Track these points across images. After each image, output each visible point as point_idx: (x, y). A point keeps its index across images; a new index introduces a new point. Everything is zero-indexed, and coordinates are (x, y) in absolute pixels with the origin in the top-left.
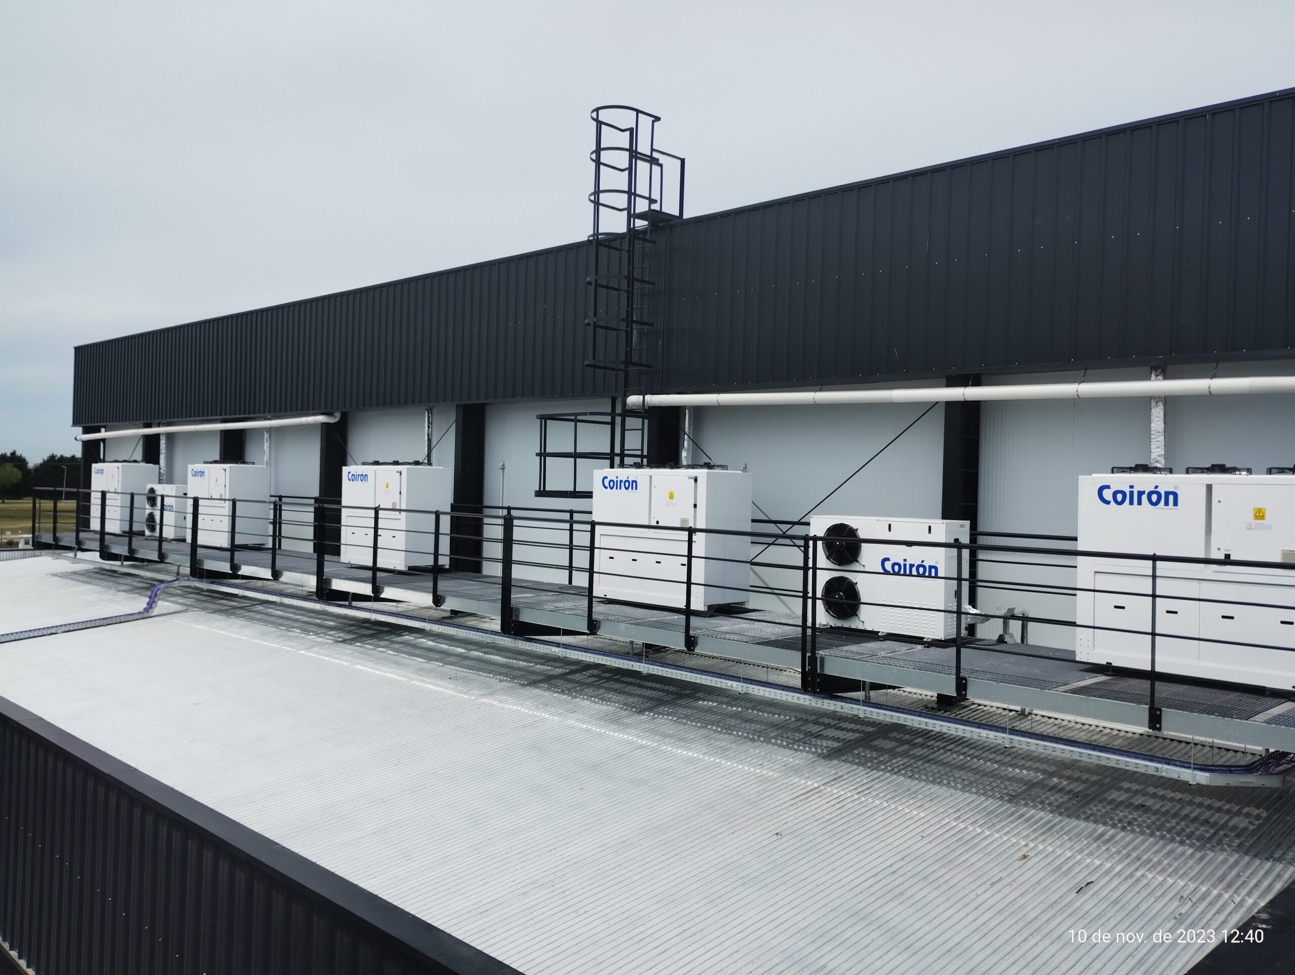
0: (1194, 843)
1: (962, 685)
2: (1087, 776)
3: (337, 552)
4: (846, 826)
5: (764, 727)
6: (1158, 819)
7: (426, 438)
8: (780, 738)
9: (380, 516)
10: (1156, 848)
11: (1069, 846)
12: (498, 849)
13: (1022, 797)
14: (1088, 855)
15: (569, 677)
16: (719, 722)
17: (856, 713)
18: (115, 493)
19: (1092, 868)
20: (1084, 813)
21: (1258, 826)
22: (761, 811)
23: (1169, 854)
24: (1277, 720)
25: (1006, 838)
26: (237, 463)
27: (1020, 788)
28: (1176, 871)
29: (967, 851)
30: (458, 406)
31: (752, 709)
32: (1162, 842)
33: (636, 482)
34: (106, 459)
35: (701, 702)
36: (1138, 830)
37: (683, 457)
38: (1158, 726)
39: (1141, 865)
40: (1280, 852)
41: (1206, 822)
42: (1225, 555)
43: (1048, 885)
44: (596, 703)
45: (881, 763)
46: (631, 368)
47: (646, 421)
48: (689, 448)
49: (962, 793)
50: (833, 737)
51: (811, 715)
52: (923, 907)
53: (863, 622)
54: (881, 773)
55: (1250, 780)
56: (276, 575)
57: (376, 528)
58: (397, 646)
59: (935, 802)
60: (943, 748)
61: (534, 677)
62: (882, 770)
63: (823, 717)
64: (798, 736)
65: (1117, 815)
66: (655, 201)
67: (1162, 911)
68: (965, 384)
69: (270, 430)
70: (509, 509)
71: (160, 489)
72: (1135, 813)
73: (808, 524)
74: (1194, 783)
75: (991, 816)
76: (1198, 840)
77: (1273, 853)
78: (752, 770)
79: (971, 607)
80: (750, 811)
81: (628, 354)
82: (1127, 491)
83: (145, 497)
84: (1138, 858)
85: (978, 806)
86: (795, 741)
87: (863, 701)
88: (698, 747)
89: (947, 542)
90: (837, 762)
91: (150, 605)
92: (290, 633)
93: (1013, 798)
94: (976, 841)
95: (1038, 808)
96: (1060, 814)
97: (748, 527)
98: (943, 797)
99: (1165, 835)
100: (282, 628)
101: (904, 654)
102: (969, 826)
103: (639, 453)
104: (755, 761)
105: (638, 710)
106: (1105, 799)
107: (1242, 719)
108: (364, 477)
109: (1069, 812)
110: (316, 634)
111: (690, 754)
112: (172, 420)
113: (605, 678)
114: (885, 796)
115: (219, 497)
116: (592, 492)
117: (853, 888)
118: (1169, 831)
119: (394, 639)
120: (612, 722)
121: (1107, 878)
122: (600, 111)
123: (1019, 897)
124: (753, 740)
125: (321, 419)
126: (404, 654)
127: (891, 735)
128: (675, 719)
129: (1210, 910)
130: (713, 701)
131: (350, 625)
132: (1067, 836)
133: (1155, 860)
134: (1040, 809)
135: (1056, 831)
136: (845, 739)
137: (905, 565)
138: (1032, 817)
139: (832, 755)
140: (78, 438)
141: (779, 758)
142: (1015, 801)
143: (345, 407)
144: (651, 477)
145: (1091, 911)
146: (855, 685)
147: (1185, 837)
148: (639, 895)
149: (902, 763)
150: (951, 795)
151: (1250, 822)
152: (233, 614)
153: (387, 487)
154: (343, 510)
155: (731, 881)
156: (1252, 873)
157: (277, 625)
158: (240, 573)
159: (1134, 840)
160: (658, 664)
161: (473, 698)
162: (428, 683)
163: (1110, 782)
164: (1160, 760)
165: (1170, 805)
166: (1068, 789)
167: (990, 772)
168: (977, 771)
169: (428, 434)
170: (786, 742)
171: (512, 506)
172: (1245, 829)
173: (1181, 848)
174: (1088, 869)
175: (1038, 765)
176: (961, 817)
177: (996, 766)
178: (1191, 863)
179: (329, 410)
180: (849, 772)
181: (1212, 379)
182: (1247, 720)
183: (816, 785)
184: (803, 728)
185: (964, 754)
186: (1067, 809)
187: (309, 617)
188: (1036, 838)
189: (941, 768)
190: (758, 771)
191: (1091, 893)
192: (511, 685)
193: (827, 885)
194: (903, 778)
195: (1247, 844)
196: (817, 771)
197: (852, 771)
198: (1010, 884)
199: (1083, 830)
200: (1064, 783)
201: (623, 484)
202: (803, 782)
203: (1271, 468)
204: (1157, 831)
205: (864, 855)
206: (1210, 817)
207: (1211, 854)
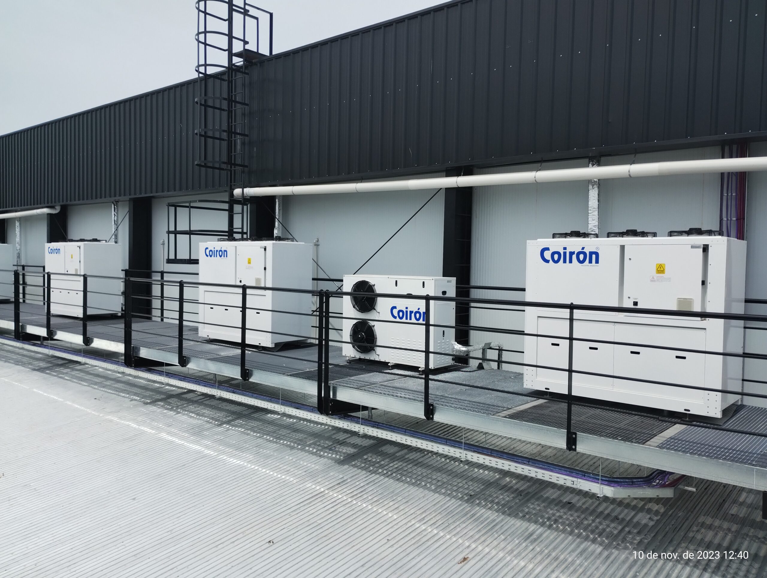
0: (604, 541)
1: (429, 410)
6: (578, 517)
7: (113, 223)
8: (313, 446)
10: (573, 546)
11: (503, 546)
13: (478, 497)
14: (516, 556)
16: (273, 433)
19: (517, 569)
20: (522, 511)
21: (656, 523)
23: (582, 553)
24: (666, 444)
25: (455, 539)
27: (479, 488)
29: (419, 555)
30: (130, 200)
32: (578, 540)
33: (226, 251)
35: (269, 415)
36: (561, 527)
37: (275, 232)
38: (574, 447)
39: (557, 566)
41: (616, 518)
42: (634, 302)
45: (382, 467)
46: (236, 168)
47: (245, 207)
49: (433, 494)
53: (378, 355)
55: (646, 492)
59: (410, 503)
65: (547, 513)
66: (250, 44)
68: (458, 175)
69: (20, 219)
72: (562, 511)
76: (607, 538)
82: (562, 252)
84: (556, 558)
85: (441, 507)
86: (323, 448)
89: (436, 295)
90: (348, 467)
93: (471, 498)
94: (430, 543)
95: (487, 507)
96: (503, 513)
98: (418, 498)
99: (581, 533)
102: (429, 528)
103: (240, 230)
104: (285, 467)
105: (219, 423)
106: (542, 496)
108: (58, 251)
109: (511, 510)
111: (239, 462)
114: (372, 499)
118: (585, 529)
120: (194, 434)
124: (292, 448)
125: (46, 211)
128: (243, 430)
132: (503, 536)
133: (570, 559)
135: (495, 531)
136: (361, 445)
137: (407, 312)
138: (481, 516)
139: (348, 460)
141: (305, 464)
142: (472, 500)
143: (61, 202)
144: (236, 247)
147: (597, 535)
149: (396, 466)
151: (650, 518)
156: (646, 574)
159: (556, 539)
162: (77, 403)
164: (577, 472)
166: (515, 487)
167: (461, 472)
169: (115, 220)
170: (317, 449)
172: (646, 525)
173: (593, 547)
176: (426, 518)
177: (467, 467)
178: (598, 562)
179: (50, 204)
180: (353, 476)
181: (631, 165)
182: (643, 444)
183: (323, 490)
186: (510, 508)
188: (479, 538)
190: (283, 477)
194: (393, 481)
195: (647, 540)
196: (328, 476)
197: (356, 475)
199: (517, 529)
200: (514, 482)
202: (314, 486)
203: (671, 232)
204: (576, 529)
205: (335, 561)
206: (620, 514)
207: (616, 552)
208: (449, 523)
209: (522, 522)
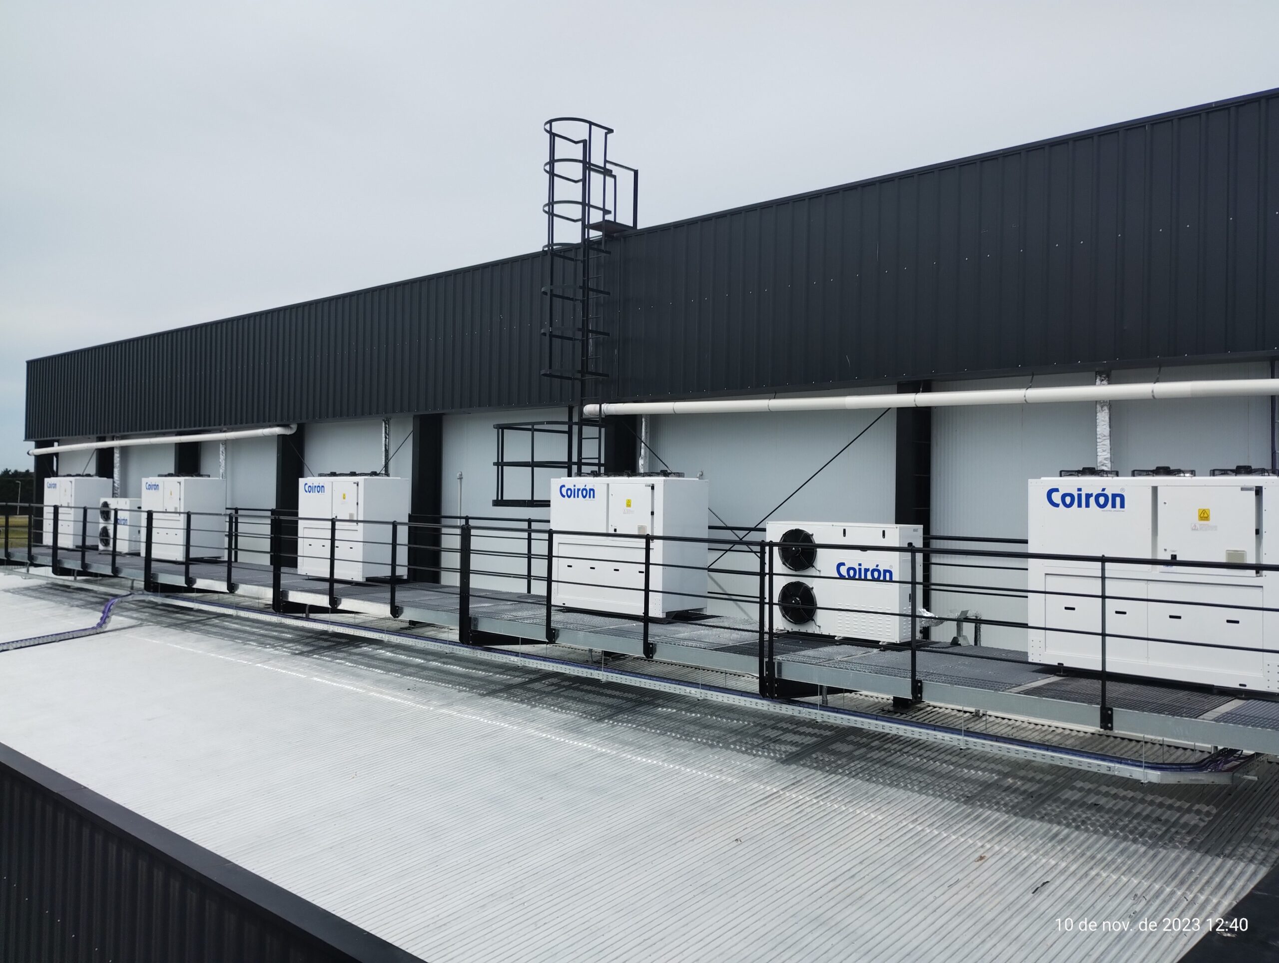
0: (1147, 841)
1: (917, 688)
2: (1041, 776)
3: (294, 564)
4: (805, 830)
5: (723, 733)
6: (1111, 818)
7: (384, 449)
8: (738, 743)
9: (337, 527)
10: (1110, 846)
11: (1024, 846)
12: (457, 861)
13: (978, 798)
14: (1044, 855)
15: (528, 686)
16: (679, 728)
17: (814, 718)
18: (68, 507)
19: (1048, 868)
20: (1039, 813)
21: (1208, 823)
22: (720, 818)
23: (1122, 852)
24: (1225, 718)
25: (962, 840)
26: (192, 476)
27: (976, 789)
28: (1129, 869)
29: (924, 853)
30: (415, 417)
31: (711, 715)
32: (1115, 840)
33: (593, 490)
34: (59, 474)
35: (660, 709)
36: (1091, 829)
37: (640, 464)
38: (1109, 725)
39: (1095, 864)
40: (1230, 848)
41: (1158, 819)
42: (1172, 555)
43: (1005, 886)
44: (555, 711)
45: (839, 766)
46: (588, 377)
47: (603, 430)
48: (645, 456)
49: (918, 795)
50: (792, 741)
51: (769, 720)
52: (882, 911)
53: (819, 627)
54: (840, 777)
55: (1200, 778)
56: (232, 588)
57: (333, 540)
58: (355, 658)
59: (892, 805)
60: (900, 750)
61: (493, 687)
62: (840, 774)
63: (781, 721)
64: (756, 741)
65: (1071, 814)
66: (609, 212)
67: (1117, 909)
68: (916, 391)
69: (225, 442)
70: (467, 519)
71: (114, 503)
72: (1088, 812)
73: (764, 530)
74: (1146, 782)
75: (948, 818)
76: (1150, 838)
77: (1223, 848)
78: (711, 776)
79: (925, 610)
80: (710, 817)
81: (584, 363)
82: (1076, 494)
83: (99, 511)
84: (1093, 857)
85: (934, 808)
86: (753, 747)
87: (820, 705)
88: (658, 754)
89: (902, 546)
90: (796, 767)
91: (104, 620)
92: (246, 647)
93: (969, 800)
94: (933, 843)
95: (993, 809)
96: (1016, 814)
97: (705, 534)
98: (900, 800)
99: (1118, 834)
100: (239, 641)
101: (860, 658)
102: (927, 828)
103: (596, 461)
104: (714, 767)
105: (598, 718)
106: (1059, 798)
107: (1191, 717)
108: (321, 488)
109: (1024, 812)
110: (273, 646)
111: (650, 761)
112: (126, 433)
113: (564, 686)
114: (843, 800)
115: (173, 511)
116: (549, 501)
117: (813, 893)
118: (1122, 830)
119: (352, 651)
120: (572, 730)
121: (1063, 878)
122: (554, 124)
123: (976, 898)
124: (712, 746)
125: (277, 430)
126: (362, 665)
127: (849, 739)
128: (634, 726)
129: (1163, 908)
130: (672, 708)
131: (308, 637)
132: (1022, 836)
133: (1109, 858)
134: (996, 809)
135: (1011, 832)
136: (803, 743)
137: (860, 569)
138: (988, 817)
139: (790, 759)
140: (30, 452)
141: (738, 763)
142: (971, 802)
143: (301, 419)
144: (608, 485)
145: (1047, 911)
146: (812, 690)
147: (1138, 835)
148: (599, 905)
149: (859, 766)
150: (908, 798)
151: (1200, 819)
152: (189, 628)
153: (344, 498)
154: (300, 522)
155: (691, 888)
156: (1203, 870)
157: (233, 638)
158: (195, 586)
159: (1088, 839)
160: (617, 671)
161: (431, 709)
162: (387, 694)
163: (1063, 782)
164: (1111, 759)
165: (1122, 803)
166: (1023, 789)
167: (946, 773)
168: (933, 773)
169: (386, 445)
170: (745, 747)
171: (470, 516)
172: (1196, 826)
173: (1134, 847)
174: (1043, 869)
175: (992, 766)
176: (919, 819)
177: (952, 767)
178: (1144, 861)
179: (285, 422)
180: (807, 777)
181: (1155, 383)
182: (1196, 718)
183: (775, 790)
184: (761, 733)
185: (920, 756)
186: (1022, 810)
187: (266, 630)
188: (993, 839)
189: (898, 771)
190: (717, 777)
191: (1047, 893)
192: (470, 695)
193: (787, 890)
194: (861, 782)
195: (1199, 841)
196: (775, 776)
197: (810, 775)
198: (967, 886)
199: (1038, 830)
200: (1019, 783)
201: (580, 492)
202: (762, 787)
203: (1214, 470)
204: (1111, 830)
205: (823, 860)
206: (1162, 815)
207: (1163, 852)
208: (951, 823)
209: (1041, 823)
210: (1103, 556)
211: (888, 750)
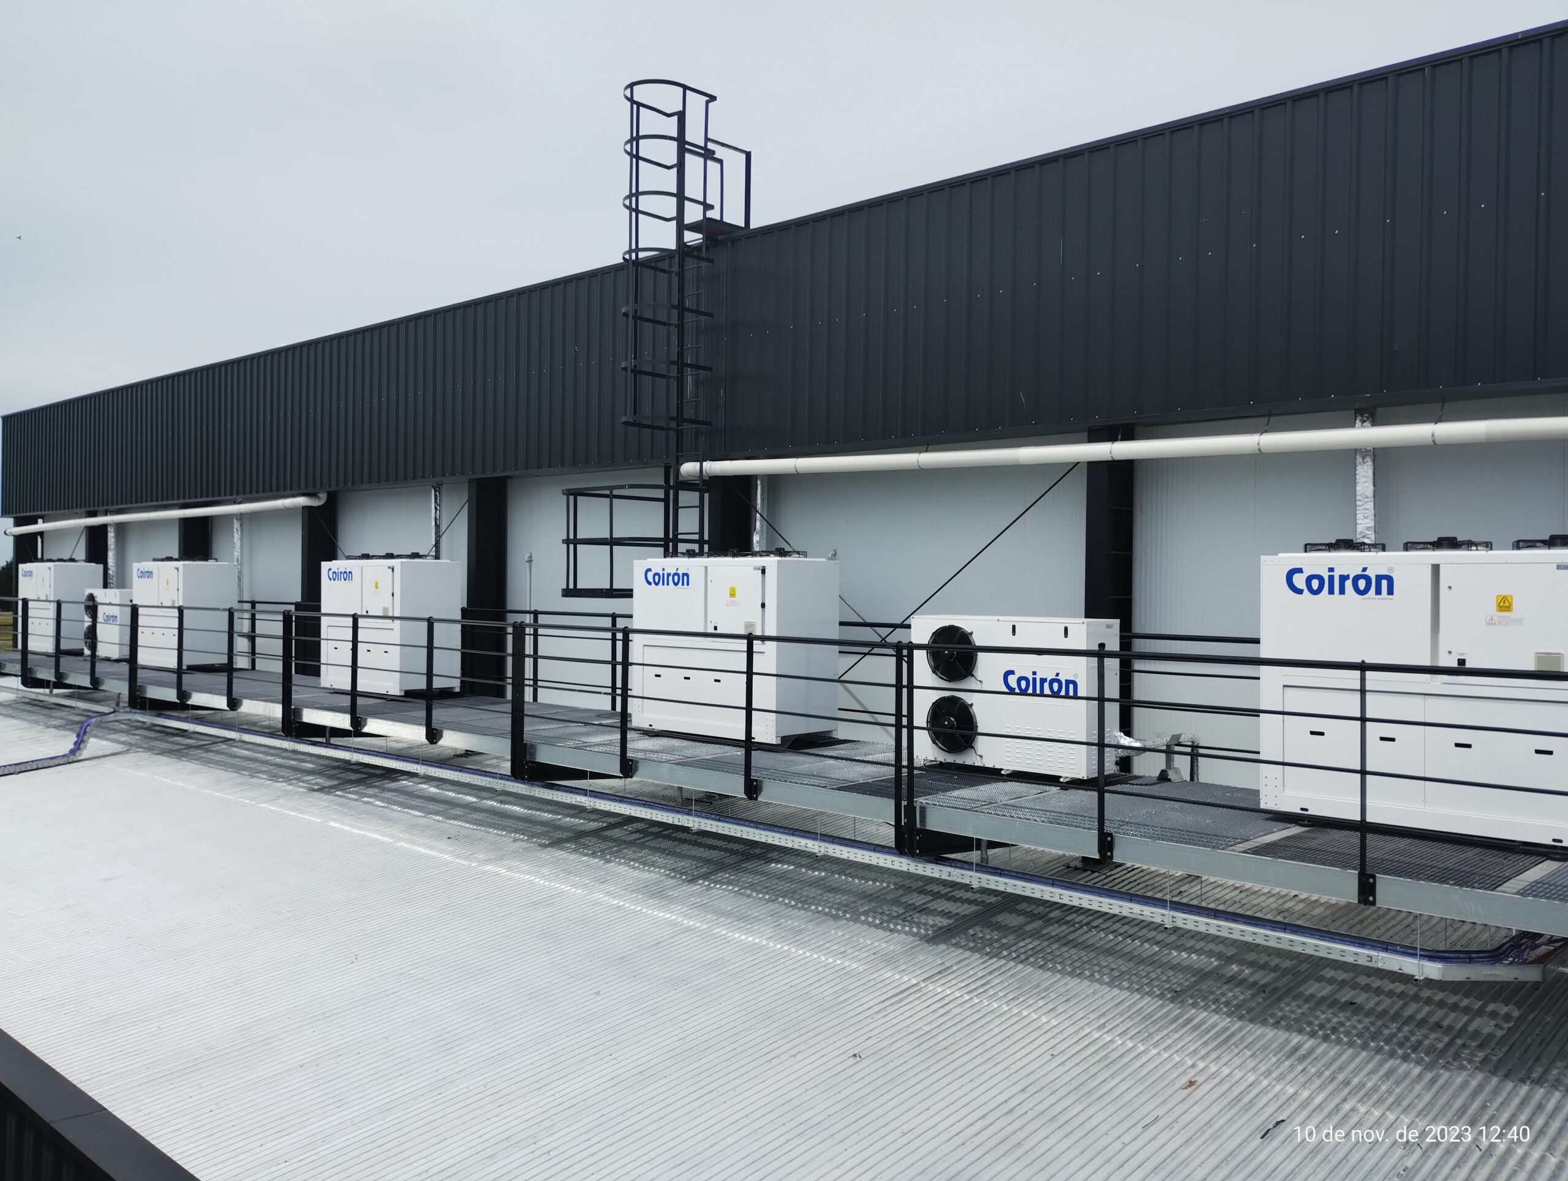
0: (1422, 1058)
1: (1106, 843)
2: (1277, 961)
3: (316, 672)
4: (950, 1041)
5: (852, 899)
6: (1372, 1023)
7: (433, 523)
8: (871, 914)
9: (360, 625)
10: (1371, 1066)
11: (1251, 1065)
12: (467, 1087)
13: (1190, 993)
14: (1278, 1079)
15: (605, 833)
16: (795, 892)
17: (968, 882)
18: (46, 601)
19: (1283, 1098)
20: (1272, 1015)
21: (1508, 1032)
22: (836, 1022)
23: (1388, 1075)
24: (1534, 890)
25: (1166, 1055)
26: (194, 560)
27: (1187, 980)
28: (1398, 1101)
29: (1112, 1076)
30: (470, 481)
31: (839, 874)
32: (1378, 1057)
33: (687, 575)
34: (45, 558)
35: (773, 865)
36: (1345, 1039)
37: (755, 541)
38: (1371, 899)
39: (1350, 1093)
40: (1540, 1070)
41: (1438, 1026)
42: (1459, 661)
43: (1222, 1127)
44: (634, 868)
45: (1004, 947)
46: (686, 426)
47: (706, 495)
48: (762, 531)
49: (1109, 989)
50: (943, 911)
51: (916, 880)
52: (1048, 1165)
53: (981, 757)
54: (1003, 962)
55: (1498, 972)
56: (233, 704)
57: (355, 641)
58: (388, 795)
59: (1072, 1003)
60: (1087, 924)
61: (559, 835)
62: (1004, 957)
63: (931, 883)
64: (896, 910)
65: (1317, 1018)
66: (711, 207)
67: (1380, 1164)
68: (1113, 439)
69: (241, 516)
70: (536, 613)
71: (101, 595)
72: (1341, 1015)
73: (909, 627)
74: (1422, 978)
75: (1147, 1023)
76: (1427, 1054)
77: (1530, 1071)
78: (831, 960)
79: (1122, 734)
80: (822, 1022)
81: (680, 408)
82: (1325, 575)
83: (82, 607)
84: (1346, 1083)
85: (1129, 1007)
86: (892, 918)
87: (977, 865)
88: (762, 929)
89: (1088, 649)
90: (945, 947)
91: (78, 745)
92: (254, 780)
93: (1178, 996)
94: (1125, 1060)
95: (1209, 1010)
96: (1241, 1018)
97: (835, 633)
98: (1084, 996)
99: (1382, 1047)
100: (245, 773)
101: (1033, 800)
102: (1117, 1038)
103: (696, 537)
104: (836, 947)
105: (690, 878)
106: (1301, 993)
107: (1486, 889)
108: (347, 575)
109: (1252, 1014)
110: (288, 780)
111: (750, 939)
112: (120, 506)
113: (652, 834)
114: (1005, 996)
115: (170, 605)
116: (632, 590)
117: (952, 1138)
118: (1387, 1041)
119: (387, 786)
120: (652, 895)
121: (1304, 1114)
122: (635, 88)
123: (1181, 1146)
124: (836, 918)
125: (302, 501)
126: (396, 805)
127: (1018, 907)
128: (736, 889)
129: (1446, 1162)
130: (789, 863)
131: (334, 768)
132: (1249, 1050)
133: (1370, 1084)
134: (1214, 1011)
135: (1234, 1044)
136: (957, 914)
137: (1034, 680)
138: (1202, 1022)
139: (940, 936)
140: (8, 532)
141: (869, 942)
142: (1180, 999)
143: (330, 486)
144: (706, 568)
145: (1281, 1166)
146: (965, 844)
147: (1409, 1049)
148: (652, 1155)
149: (1031, 946)
150: (1094, 993)
151: (1496, 1025)
152: (186, 755)
153: (377, 587)
154: (323, 619)
155: (784, 1129)
156: (1502, 1104)
157: (238, 769)
158: (190, 702)
159: (1340, 1055)
160: (713, 816)
161: (474, 865)
162: (421, 845)
163: (1306, 971)
164: (1374, 944)
165: (1388, 1001)
166: (1251, 980)
167: (1149, 957)
168: (1130, 957)
169: (436, 519)
170: (880, 919)
171: (539, 609)
172: (1491, 1036)
173: (1404, 1067)
174: (1277, 1101)
175: (1212, 946)
176: (1107, 1024)
177: (1156, 948)
178: (1418, 1088)
179: (310, 490)
180: (960, 962)
181: (1436, 423)
182: (1493, 890)
183: (914, 982)
184: (903, 900)
185: (1114, 931)
186: (1249, 1011)
187: (283, 758)
188: (1208, 1054)
189: (1082, 953)
190: (839, 962)
191: (1281, 1138)
192: (529, 845)
193: (917, 1132)
194: (1032, 969)
195: (1494, 1058)
196: (916, 960)
197: (964, 959)
198: (1170, 1126)
199: (1271, 1041)
200: (1247, 971)
201: (671, 578)
202: (897, 976)
203: (1518, 542)
204: (1372, 1041)
205: (972, 1085)
206: (1443, 1019)
207: (1446, 1075)
208: (1151, 1031)
209: (1276, 1031)
210: (1363, 662)
211: (1071, 923)
